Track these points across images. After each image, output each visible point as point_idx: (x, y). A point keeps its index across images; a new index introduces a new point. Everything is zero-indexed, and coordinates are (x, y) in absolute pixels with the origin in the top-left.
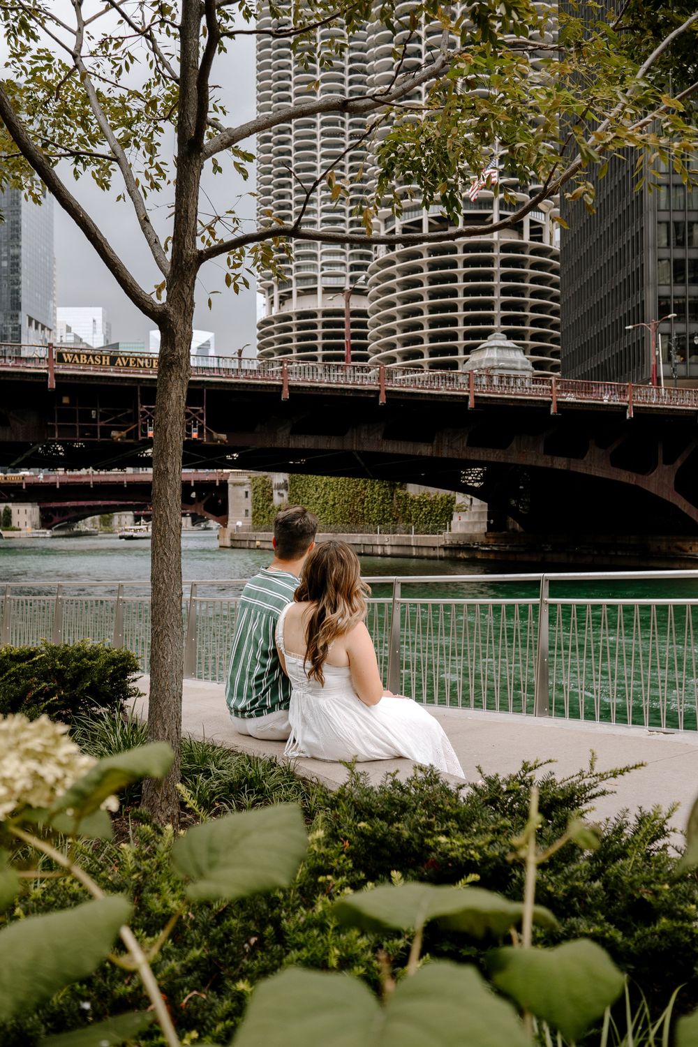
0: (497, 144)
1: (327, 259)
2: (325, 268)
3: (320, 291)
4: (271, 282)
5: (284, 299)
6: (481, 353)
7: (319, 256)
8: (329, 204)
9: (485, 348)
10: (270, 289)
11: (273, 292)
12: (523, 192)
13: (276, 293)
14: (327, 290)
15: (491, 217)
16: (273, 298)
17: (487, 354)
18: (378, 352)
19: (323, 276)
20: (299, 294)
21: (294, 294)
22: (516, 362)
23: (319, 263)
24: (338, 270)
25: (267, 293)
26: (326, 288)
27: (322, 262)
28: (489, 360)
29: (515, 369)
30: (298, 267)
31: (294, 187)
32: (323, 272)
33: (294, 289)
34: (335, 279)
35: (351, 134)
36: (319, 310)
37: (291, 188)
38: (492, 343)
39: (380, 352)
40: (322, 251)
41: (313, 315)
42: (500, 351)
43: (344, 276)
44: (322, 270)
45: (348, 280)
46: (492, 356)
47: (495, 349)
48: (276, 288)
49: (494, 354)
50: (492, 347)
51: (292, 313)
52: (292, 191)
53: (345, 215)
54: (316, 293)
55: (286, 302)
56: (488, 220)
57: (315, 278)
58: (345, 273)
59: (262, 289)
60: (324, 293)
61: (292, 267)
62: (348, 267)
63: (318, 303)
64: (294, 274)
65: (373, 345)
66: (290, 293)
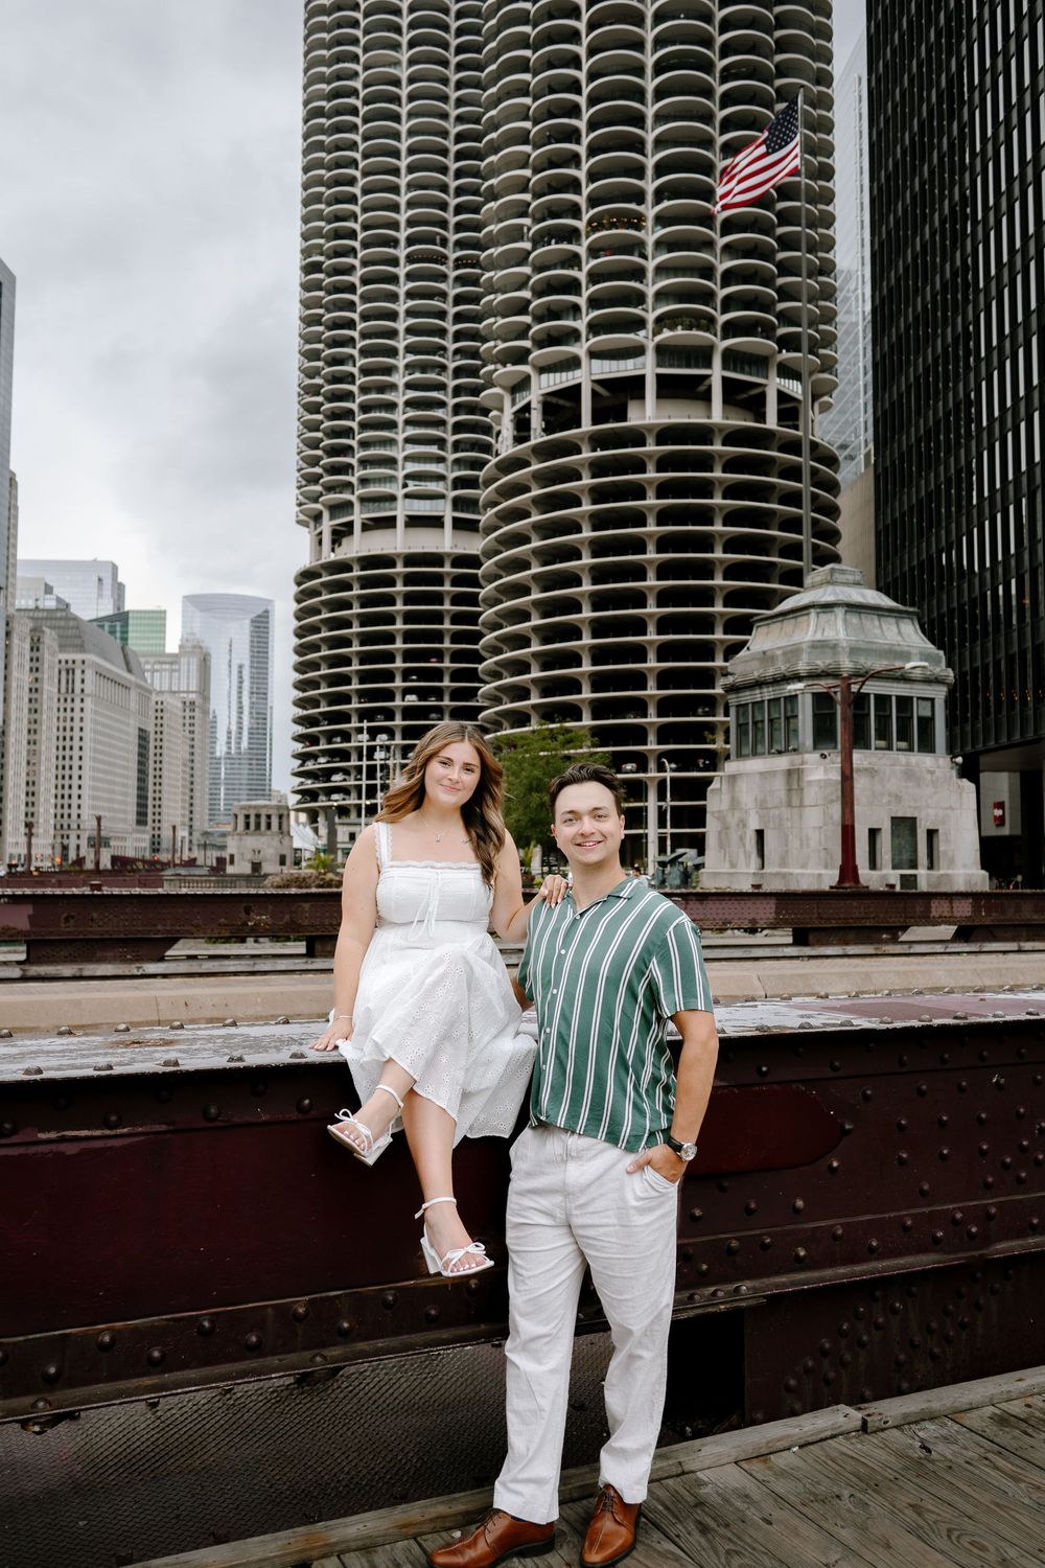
0: (718, 251)
1: (412, 467)
2: (410, 483)
3: (400, 522)
4: (319, 506)
5: (341, 534)
6: (789, 624)
7: (400, 462)
8: (418, 375)
9: (804, 609)
10: (317, 517)
11: (321, 524)
12: (768, 338)
13: (327, 525)
14: (414, 522)
15: (707, 382)
16: (321, 533)
17: (811, 630)
18: (496, 626)
19: (407, 496)
20: (365, 527)
21: (357, 527)
22: (907, 656)
23: (400, 474)
24: (432, 487)
25: (312, 524)
26: (409, 517)
27: (405, 472)
28: (819, 646)
29: (904, 678)
30: (364, 481)
31: (358, 346)
32: (406, 490)
33: (358, 516)
34: (428, 502)
35: (457, 260)
36: (398, 555)
37: (354, 347)
38: (827, 595)
39: (501, 627)
40: (406, 453)
41: (387, 561)
42: (854, 619)
43: (442, 497)
44: (405, 486)
45: (449, 505)
46: (829, 635)
47: (840, 612)
48: (326, 515)
49: (837, 629)
50: (827, 607)
51: (352, 559)
52: (355, 353)
53: (446, 395)
54: (394, 526)
55: (345, 541)
56: (702, 388)
57: (392, 498)
58: (444, 491)
59: (302, 517)
60: (407, 525)
61: (354, 480)
62: (449, 482)
63: (397, 542)
64: (357, 493)
65: (488, 614)
66: (350, 525)
